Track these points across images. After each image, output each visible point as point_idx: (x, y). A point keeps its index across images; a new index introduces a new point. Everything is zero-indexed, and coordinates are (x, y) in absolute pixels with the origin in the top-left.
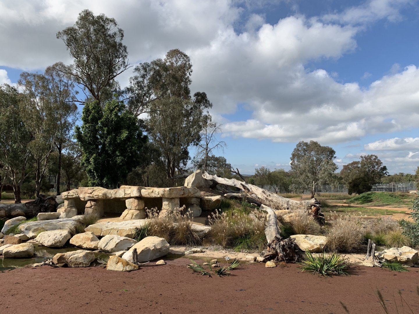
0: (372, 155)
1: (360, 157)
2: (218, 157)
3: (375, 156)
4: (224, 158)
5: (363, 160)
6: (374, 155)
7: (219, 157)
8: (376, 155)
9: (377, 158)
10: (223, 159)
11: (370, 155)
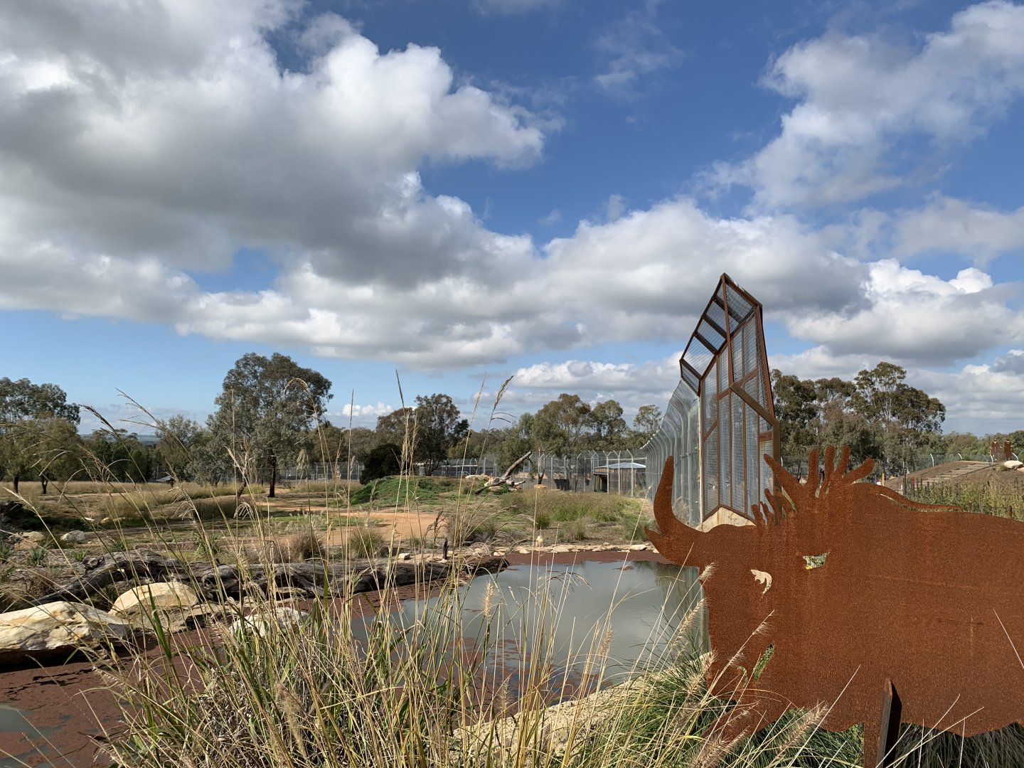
0: (440, 396)
1: (415, 399)
2: (40, 385)
3: (448, 398)
4: (59, 390)
5: (421, 406)
6: (445, 396)
7: (43, 386)
8: (448, 395)
9: (451, 402)
10: (56, 390)
11: (437, 395)
